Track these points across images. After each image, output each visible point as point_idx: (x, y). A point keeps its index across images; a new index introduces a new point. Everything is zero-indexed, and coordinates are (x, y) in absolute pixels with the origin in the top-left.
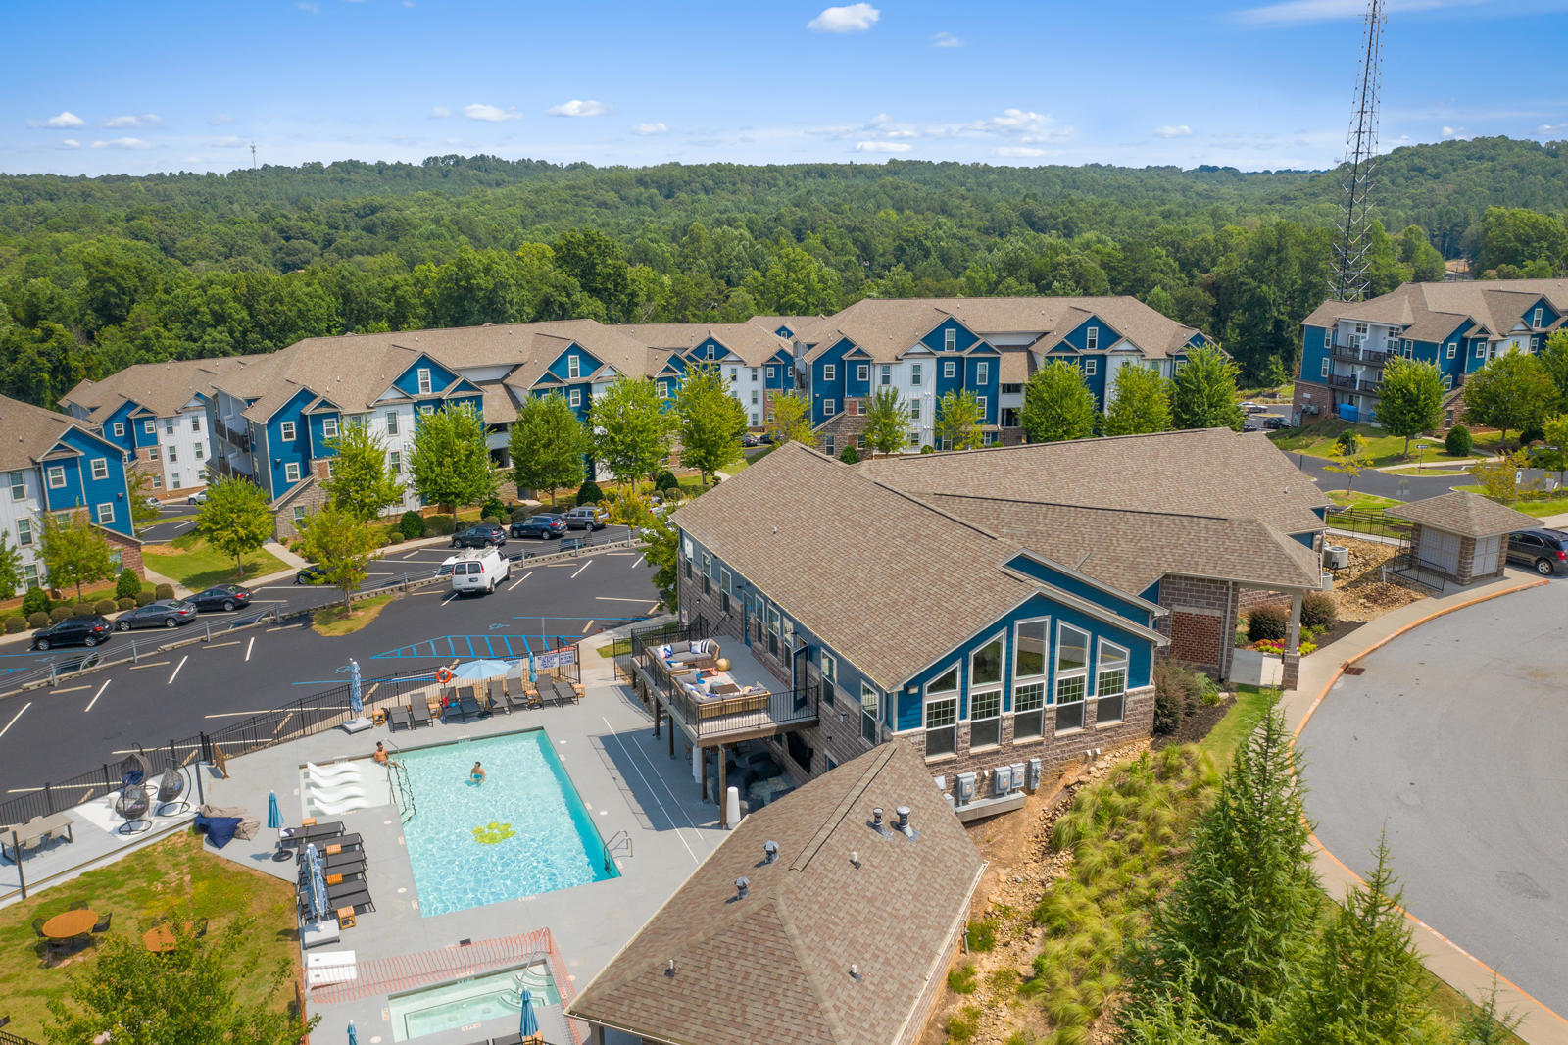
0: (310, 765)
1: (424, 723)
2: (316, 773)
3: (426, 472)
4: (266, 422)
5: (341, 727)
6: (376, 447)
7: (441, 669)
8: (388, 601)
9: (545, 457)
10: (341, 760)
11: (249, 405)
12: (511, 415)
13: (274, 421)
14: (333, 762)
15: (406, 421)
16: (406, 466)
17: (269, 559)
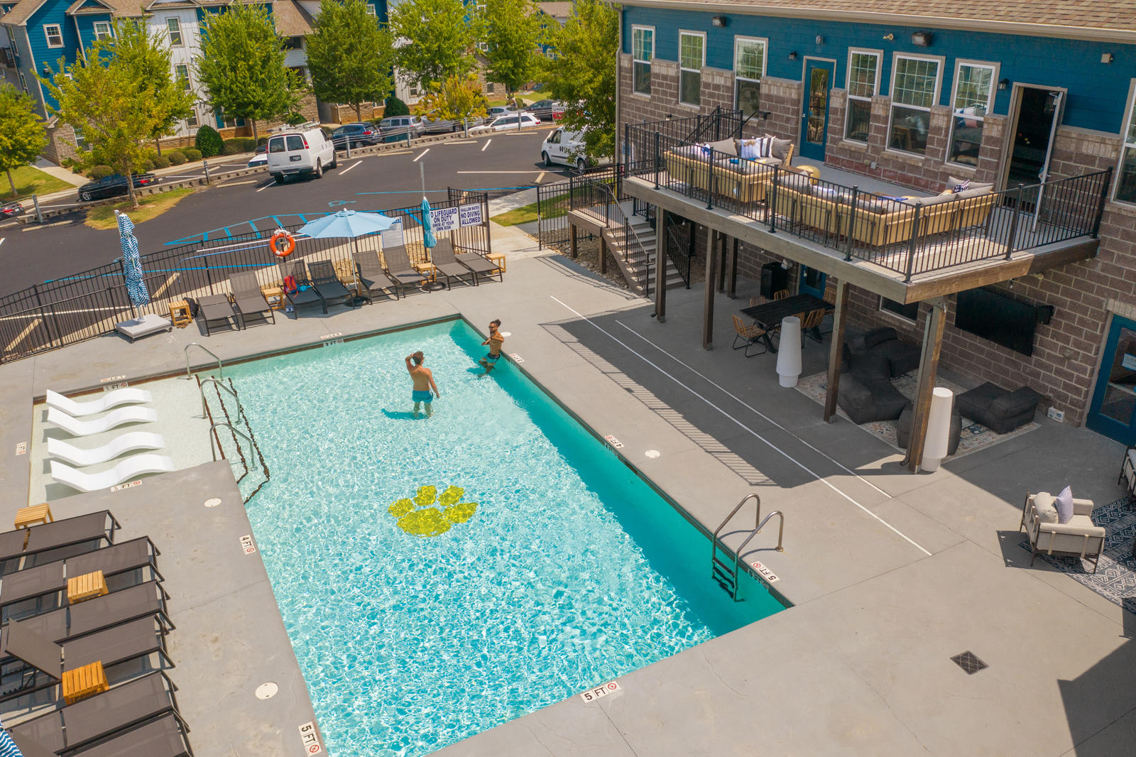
0: (53, 397)
1: (256, 318)
2: (60, 409)
3: (218, 79)
4: (24, 23)
5: (117, 332)
6: (159, 48)
7: (278, 232)
8: (186, 194)
9: (349, 63)
10: (115, 385)
11: (7, 11)
12: (305, 29)
13: (34, 22)
14: (99, 389)
15: (190, 28)
16: (194, 76)
17: (48, 180)
